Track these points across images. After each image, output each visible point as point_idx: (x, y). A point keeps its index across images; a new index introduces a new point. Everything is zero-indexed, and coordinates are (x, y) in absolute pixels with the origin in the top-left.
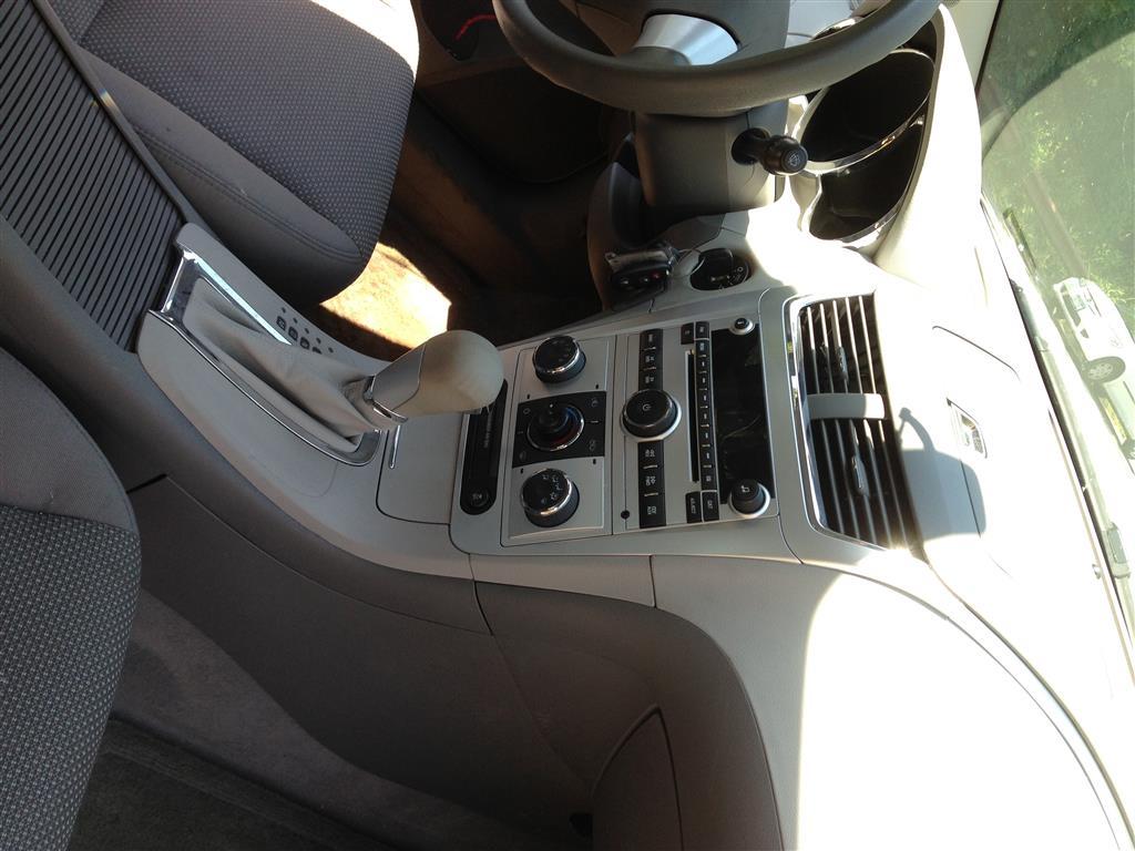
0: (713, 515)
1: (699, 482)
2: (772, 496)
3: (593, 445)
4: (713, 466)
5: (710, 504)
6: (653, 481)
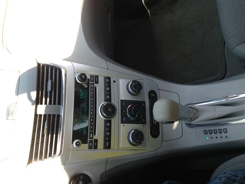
0: (92, 76)
1: (95, 86)
2: (75, 78)
3: (124, 103)
4: (91, 89)
5: (92, 79)
6: (107, 88)
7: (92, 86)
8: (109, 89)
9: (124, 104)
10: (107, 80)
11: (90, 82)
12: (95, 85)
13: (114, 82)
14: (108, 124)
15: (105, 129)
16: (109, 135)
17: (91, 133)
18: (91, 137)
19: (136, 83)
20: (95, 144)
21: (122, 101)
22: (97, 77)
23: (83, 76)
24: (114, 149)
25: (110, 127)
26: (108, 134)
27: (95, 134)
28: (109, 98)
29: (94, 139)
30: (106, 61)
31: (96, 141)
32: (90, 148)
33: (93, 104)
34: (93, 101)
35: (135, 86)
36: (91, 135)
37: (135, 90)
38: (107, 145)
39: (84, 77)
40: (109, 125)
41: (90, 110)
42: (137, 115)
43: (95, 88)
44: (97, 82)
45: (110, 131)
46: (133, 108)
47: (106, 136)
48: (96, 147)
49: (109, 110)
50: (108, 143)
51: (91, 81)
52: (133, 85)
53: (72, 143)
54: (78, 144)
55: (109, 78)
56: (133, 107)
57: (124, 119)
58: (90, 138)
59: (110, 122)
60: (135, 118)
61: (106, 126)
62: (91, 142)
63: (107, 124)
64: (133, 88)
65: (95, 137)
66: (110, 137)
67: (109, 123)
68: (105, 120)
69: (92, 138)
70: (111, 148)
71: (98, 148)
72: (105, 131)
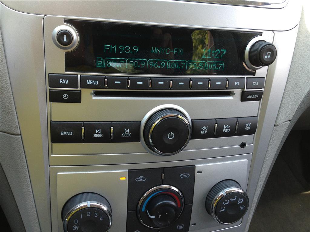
1: (235, 91)
6: (228, 127)
7: (237, 84)
8: (226, 131)
9: (183, 175)
10: (248, 126)
11: (245, 77)
12: (238, 92)
13: (243, 145)
14: (127, 134)
15: (112, 124)
16: (95, 136)
17: (101, 81)
18: (89, 82)
19: (242, 208)
20: (65, 96)
21: (191, 169)
22: (259, 96)
23: (269, 54)
24: (52, 153)
25: (118, 138)
26: (98, 134)
27: (97, 94)
28: (203, 132)
29: (80, 91)
30: (289, 121)
31: (76, 98)
32: (53, 80)
33: (186, 86)
34: (195, 86)
35: (234, 205)
36: (95, 83)
37: (223, 206)
38: (62, 133)
39: (266, 57)
40: (124, 135)
41: (171, 79)
42: (153, 217)
43: (230, 92)
44: (244, 97)
45: (106, 139)
46: (173, 203)
47: (91, 127)
48: (55, 97)
49: (171, 136)
50: (69, 133)
51: (248, 79)
52: (237, 200)
53: (66, 21)
54: (65, 40)
55: (252, 131)
56: (176, 202)
57: (141, 179)
58: (84, 79)
59: (135, 138)
60: (143, 210)
61: (120, 126)
62: (73, 82)
63: (128, 131)
64: (230, 201)
65: (86, 94)
66: (89, 139)
67: (129, 135)
68: (139, 123)
69: (85, 86)
70: (54, 144)
71: (54, 104)
72: (105, 126)
